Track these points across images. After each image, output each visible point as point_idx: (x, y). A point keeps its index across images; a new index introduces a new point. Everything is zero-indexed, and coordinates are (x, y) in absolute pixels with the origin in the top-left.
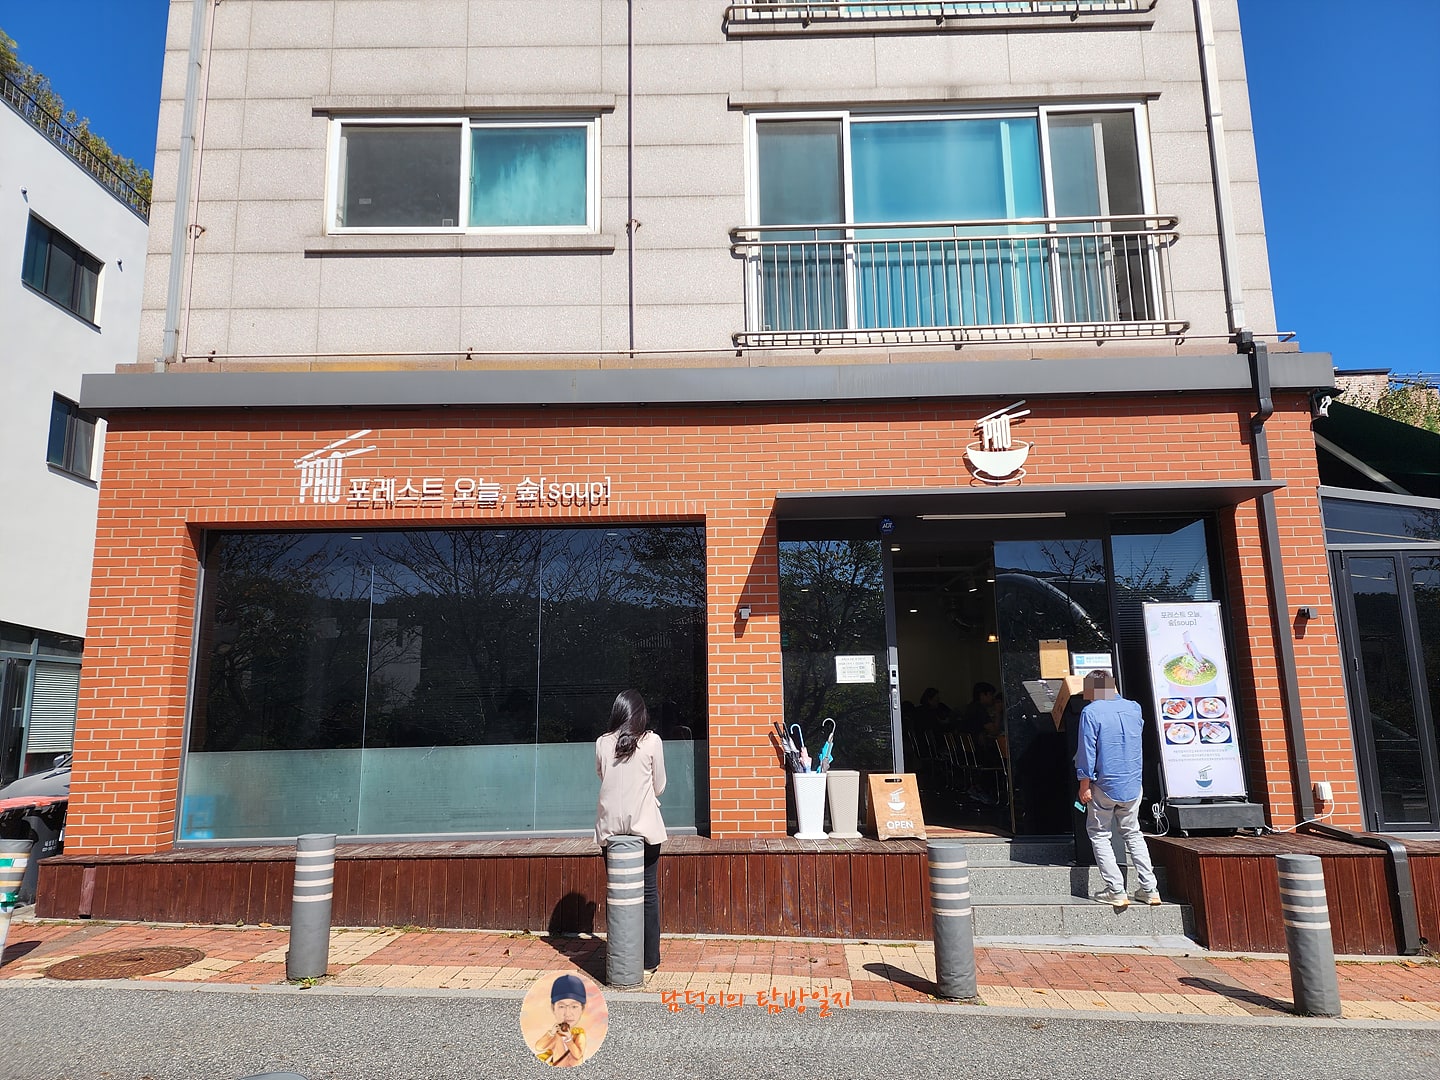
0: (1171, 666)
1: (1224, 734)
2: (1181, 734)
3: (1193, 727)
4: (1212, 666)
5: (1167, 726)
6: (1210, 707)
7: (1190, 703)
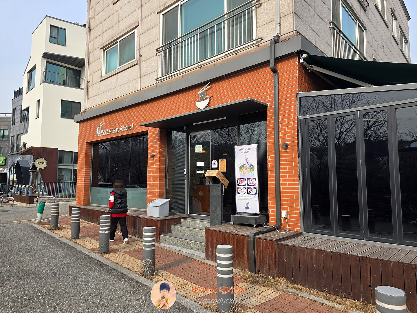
0: (241, 167)
1: (254, 191)
2: (242, 191)
3: (246, 189)
4: (253, 167)
5: (238, 188)
6: (251, 182)
7: (246, 180)
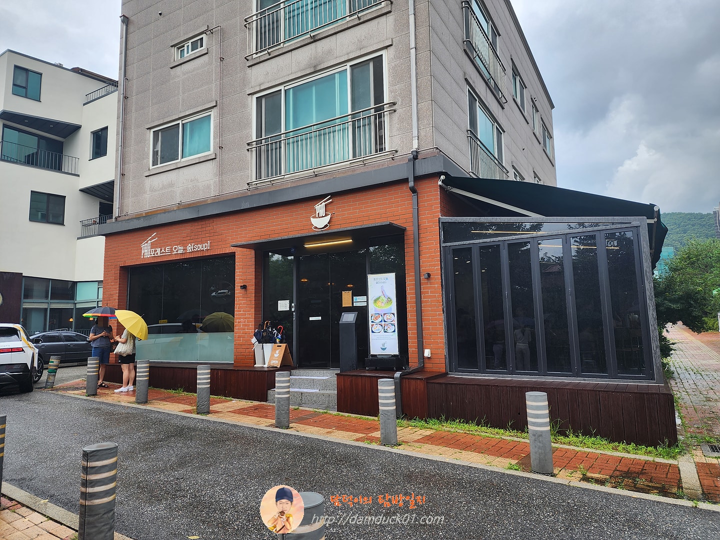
0: (376, 301)
1: (393, 328)
2: (377, 328)
3: (382, 326)
4: (391, 300)
5: (372, 325)
6: (389, 317)
7: (381, 316)
